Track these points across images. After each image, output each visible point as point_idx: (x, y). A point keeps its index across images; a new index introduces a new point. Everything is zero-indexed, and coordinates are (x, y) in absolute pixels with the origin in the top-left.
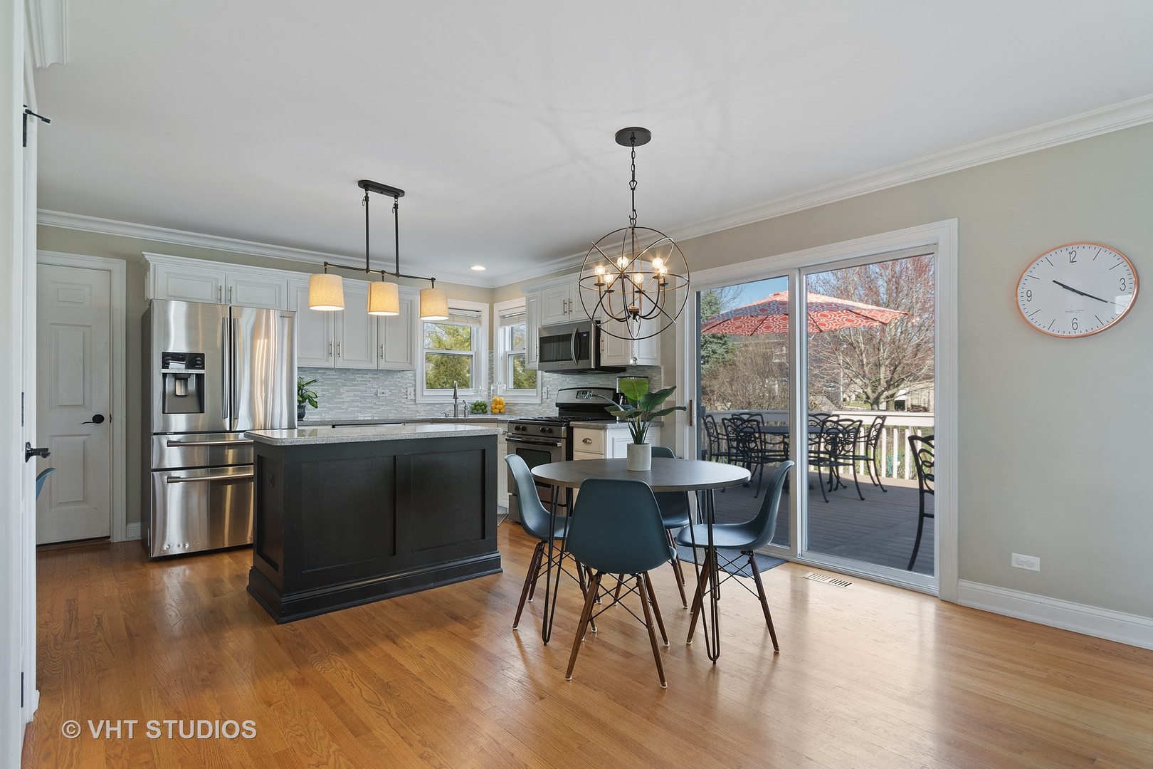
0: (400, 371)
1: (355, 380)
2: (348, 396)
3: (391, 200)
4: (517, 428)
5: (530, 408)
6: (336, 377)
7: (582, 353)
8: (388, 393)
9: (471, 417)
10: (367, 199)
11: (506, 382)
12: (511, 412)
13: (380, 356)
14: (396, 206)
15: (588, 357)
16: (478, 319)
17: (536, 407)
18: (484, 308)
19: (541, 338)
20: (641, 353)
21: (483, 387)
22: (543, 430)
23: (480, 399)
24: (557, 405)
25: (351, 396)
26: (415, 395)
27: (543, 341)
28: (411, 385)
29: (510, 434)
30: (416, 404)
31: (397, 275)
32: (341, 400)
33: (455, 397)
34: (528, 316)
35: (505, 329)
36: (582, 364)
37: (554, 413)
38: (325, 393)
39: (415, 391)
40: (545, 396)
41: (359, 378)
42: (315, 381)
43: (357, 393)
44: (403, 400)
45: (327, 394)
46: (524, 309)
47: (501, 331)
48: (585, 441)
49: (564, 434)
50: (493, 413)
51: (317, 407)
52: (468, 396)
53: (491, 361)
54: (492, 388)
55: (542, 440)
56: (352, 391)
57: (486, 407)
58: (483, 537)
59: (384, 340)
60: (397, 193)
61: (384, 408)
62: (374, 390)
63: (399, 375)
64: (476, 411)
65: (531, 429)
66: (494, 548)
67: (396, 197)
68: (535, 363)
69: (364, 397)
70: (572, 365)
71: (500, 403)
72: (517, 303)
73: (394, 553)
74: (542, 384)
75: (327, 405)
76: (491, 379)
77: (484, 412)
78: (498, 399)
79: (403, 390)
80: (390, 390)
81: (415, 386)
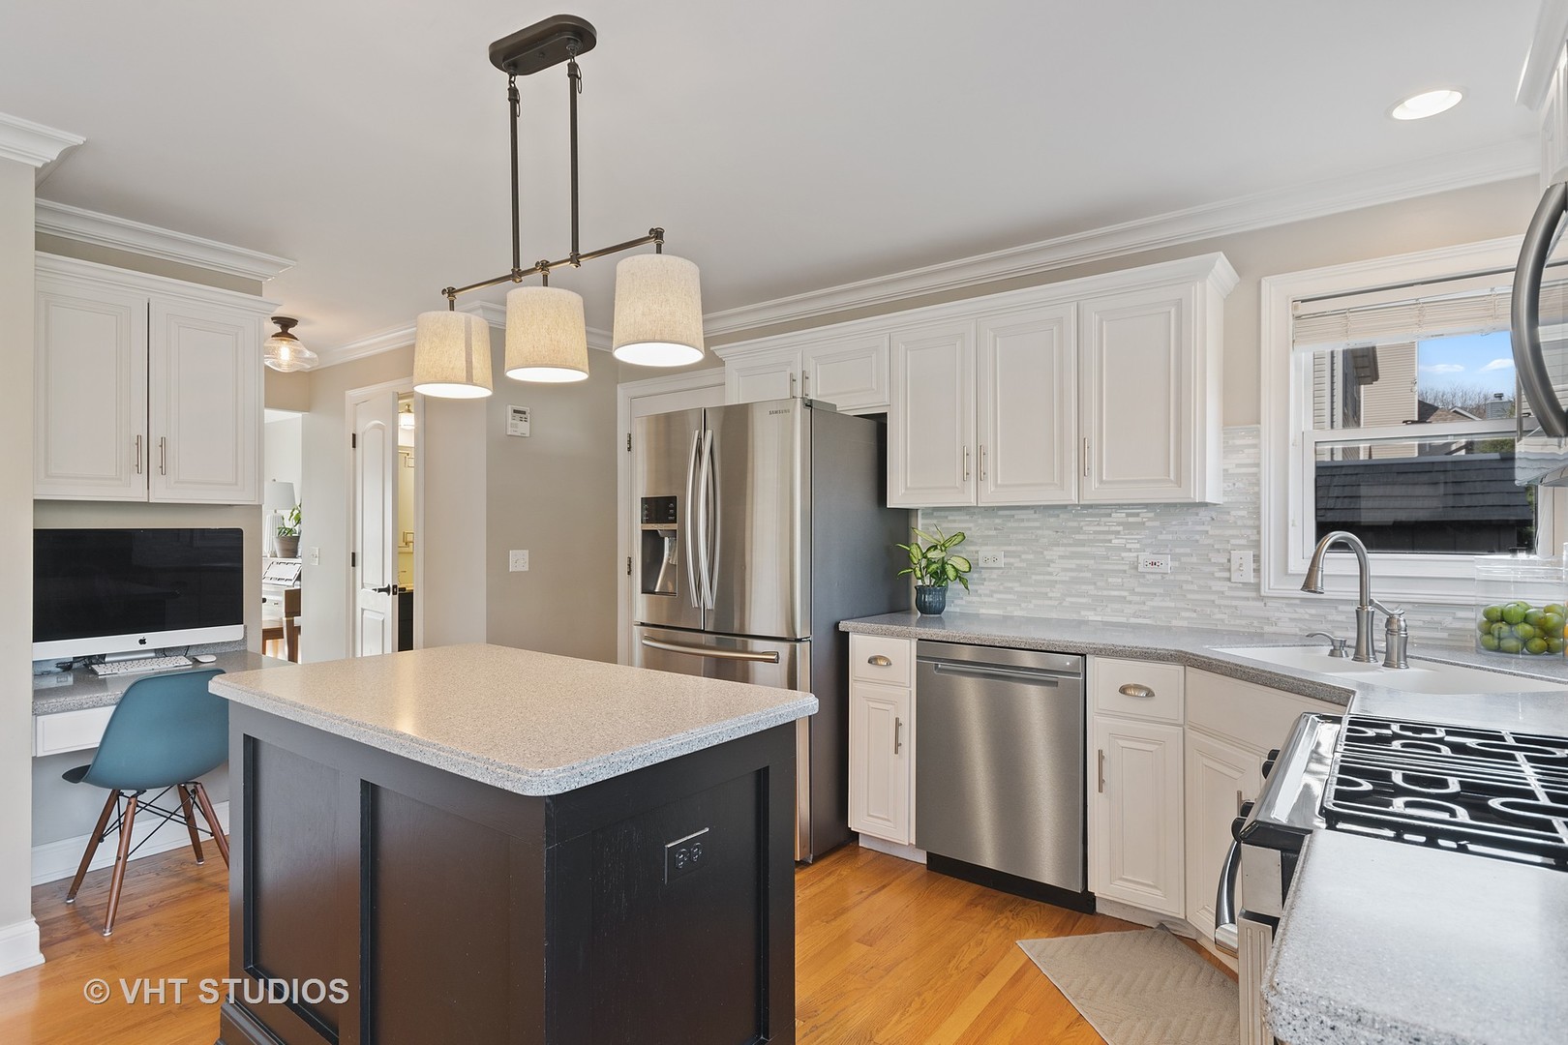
1: (1079, 530)
2: (1065, 570)
6: (1037, 524)
8: (1167, 563)
25: (1072, 570)
26: (1257, 571)
28: (1243, 542)
30: (1261, 598)
32: (1048, 578)
38: (1012, 560)
39: (1257, 559)
41: (1090, 527)
43: (1084, 562)
44: (1217, 586)
56: (1073, 556)
61: (1157, 602)
62: (1130, 556)
79: (1215, 558)
80: (1175, 557)
81: (1257, 544)
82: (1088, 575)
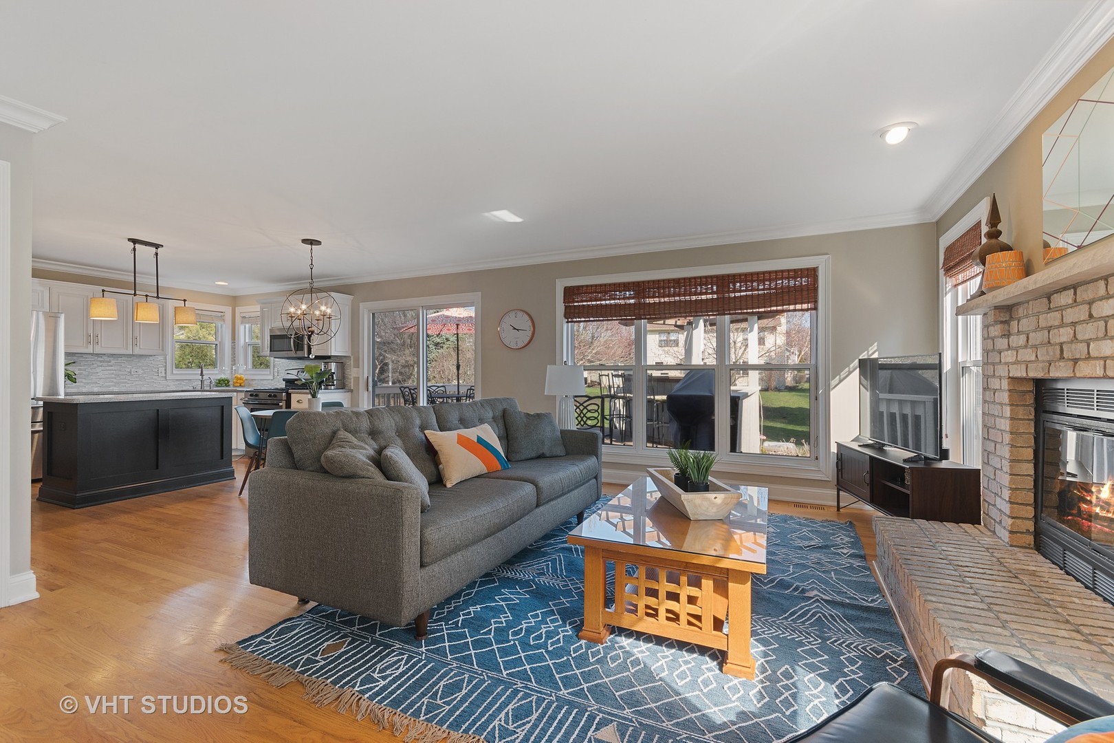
0: (151, 356)
1: (110, 362)
2: (103, 374)
3: (154, 250)
4: (251, 395)
5: (265, 382)
7: (299, 347)
8: (140, 372)
9: (215, 389)
10: (134, 249)
11: (246, 364)
12: (249, 385)
13: (134, 345)
14: (157, 254)
15: (303, 350)
16: (222, 318)
17: (270, 381)
18: (228, 310)
19: (271, 336)
20: (337, 347)
21: (226, 368)
22: (270, 396)
23: (223, 377)
24: (284, 380)
25: (106, 374)
26: (166, 373)
27: (273, 337)
28: (162, 366)
29: (246, 399)
30: (166, 380)
31: (158, 297)
32: (97, 377)
33: (202, 374)
34: (262, 318)
35: (245, 327)
36: (300, 354)
37: (283, 385)
39: (165, 370)
40: (276, 374)
41: (114, 361)
42: (74, 363)
43: (112, 372)
44: (154, 377)
45: (84, 372)
46: (259, 314)
47: (242, 328)
48: (298, 401)
49: (284, 398)
50: (234, 386)
51: (75, 382)
52: (213, 374)
53: (233, 348)
54: (234, 368)
55: (269, 402)
56: (107, 370)
57: (228, 382)
58: (222, 458)
59: (138, 333)
60: (157, 246)
61: (137, 383)
62: (129, 370)
63: (151, 358)
64: (220, 385)
65: (262, 396)
66: (230, 465)
67: (157, 248)
68: (267, 351)
69: (118, 375)
70: (292, 354)
71: (240, 379)
72: (254, 309)
73: (157, 468)
74: (274, 366)
75: (84, 381)
76: (234, 361)
77: (227, 385)
78: (239, 376)
79: (154, 370)
80: (143, 370)
81: (166, 366)
82: (113, 376)
